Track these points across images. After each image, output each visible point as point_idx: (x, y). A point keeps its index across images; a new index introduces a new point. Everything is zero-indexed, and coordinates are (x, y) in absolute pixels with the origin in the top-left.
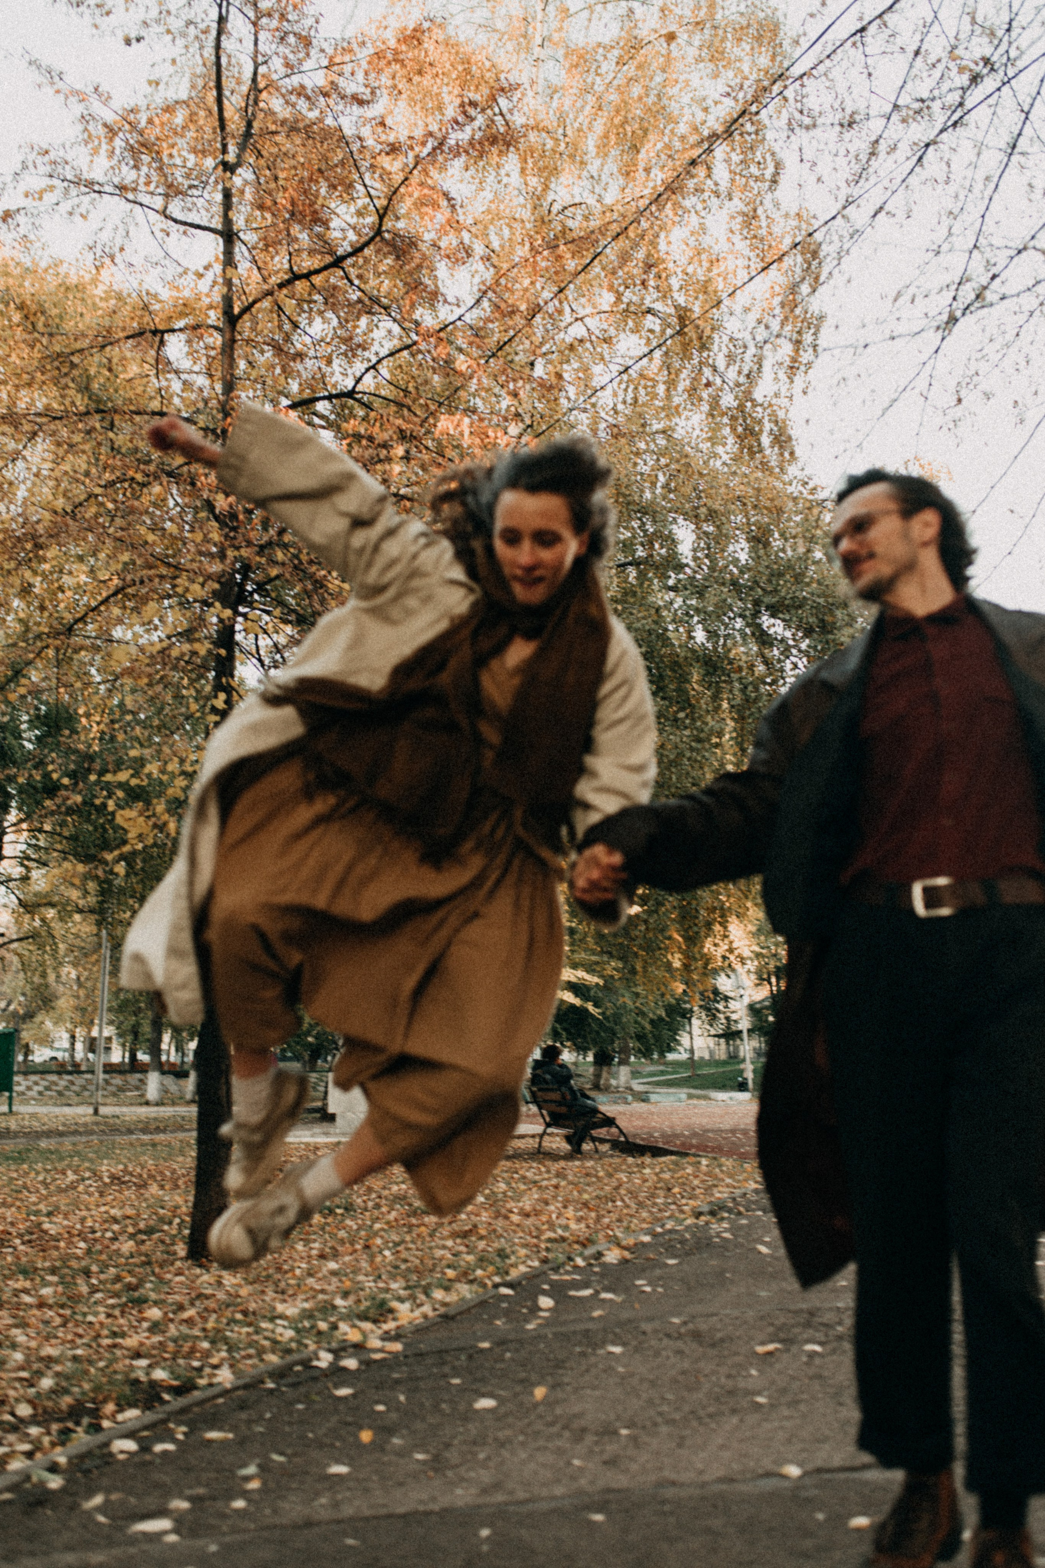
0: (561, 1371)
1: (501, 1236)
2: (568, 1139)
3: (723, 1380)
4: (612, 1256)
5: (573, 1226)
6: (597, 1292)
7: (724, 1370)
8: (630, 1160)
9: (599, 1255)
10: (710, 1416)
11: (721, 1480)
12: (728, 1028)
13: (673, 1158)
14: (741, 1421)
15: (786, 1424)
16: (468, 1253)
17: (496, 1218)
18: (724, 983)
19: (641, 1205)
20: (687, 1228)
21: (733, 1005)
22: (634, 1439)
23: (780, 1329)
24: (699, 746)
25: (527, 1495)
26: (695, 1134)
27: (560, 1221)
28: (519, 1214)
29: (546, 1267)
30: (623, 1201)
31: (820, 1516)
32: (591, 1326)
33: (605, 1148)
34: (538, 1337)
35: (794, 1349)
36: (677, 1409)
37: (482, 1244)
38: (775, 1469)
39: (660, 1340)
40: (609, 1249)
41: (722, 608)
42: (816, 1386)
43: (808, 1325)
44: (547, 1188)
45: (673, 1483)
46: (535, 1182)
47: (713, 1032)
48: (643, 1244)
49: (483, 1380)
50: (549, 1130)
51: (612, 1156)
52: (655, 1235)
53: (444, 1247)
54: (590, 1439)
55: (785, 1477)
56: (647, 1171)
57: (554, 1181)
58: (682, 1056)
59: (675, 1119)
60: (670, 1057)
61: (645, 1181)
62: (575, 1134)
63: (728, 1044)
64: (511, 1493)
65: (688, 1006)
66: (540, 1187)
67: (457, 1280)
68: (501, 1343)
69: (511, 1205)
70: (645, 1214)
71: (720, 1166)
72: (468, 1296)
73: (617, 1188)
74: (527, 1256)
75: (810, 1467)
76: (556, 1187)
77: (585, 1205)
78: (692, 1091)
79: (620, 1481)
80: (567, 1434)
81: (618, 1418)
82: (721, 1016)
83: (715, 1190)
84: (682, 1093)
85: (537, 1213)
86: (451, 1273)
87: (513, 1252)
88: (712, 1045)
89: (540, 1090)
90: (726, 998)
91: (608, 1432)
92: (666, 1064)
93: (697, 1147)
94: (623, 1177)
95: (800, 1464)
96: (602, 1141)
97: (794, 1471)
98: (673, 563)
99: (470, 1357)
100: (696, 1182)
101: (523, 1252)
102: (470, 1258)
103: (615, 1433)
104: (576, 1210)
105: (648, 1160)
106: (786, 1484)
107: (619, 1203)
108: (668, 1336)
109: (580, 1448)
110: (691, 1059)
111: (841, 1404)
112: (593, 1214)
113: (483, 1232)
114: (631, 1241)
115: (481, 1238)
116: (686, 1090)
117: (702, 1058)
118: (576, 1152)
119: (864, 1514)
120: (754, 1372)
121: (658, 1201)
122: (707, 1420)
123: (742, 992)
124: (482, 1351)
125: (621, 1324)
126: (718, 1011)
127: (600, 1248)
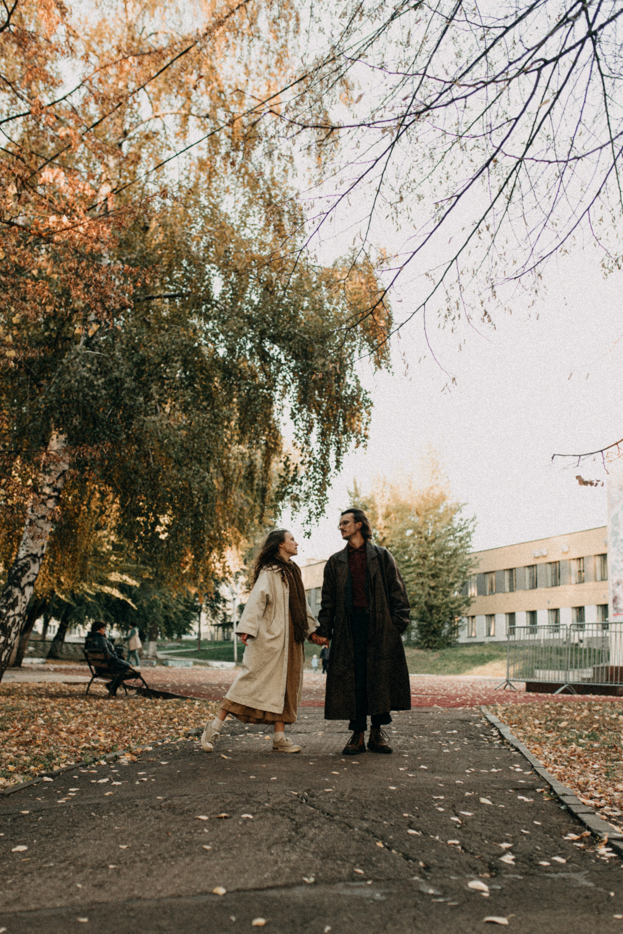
0: (75, 828)
1: (52, 745)
2: (107, 686)
3: (184, 835)
4: (125, 759)
5: (102, 740)
6: (111, 781)
7: (186, 830)
8: (148, 700)
9: (117, 758)
10: (172, 857)
11: (172, 896)
12: (225, 620)
13: (177, 700)
14: (192, 860)
15: (222, 862)
16: (26, 755)
17: (50, 734)
18: (224, 590)
19: (150, 728)
20: (178, 744)
21: (229, 605)
22: (118, 872)
23: (228, 804)
24: (215, 426)
25: (38, 906)
26: (193, 686)
27: (94, 737)
28: (67, 732)
29: (79, 764)
30: (139, 725)
31: (233, 918)
32: (102, 801)
33: (133, 693)
34: (63, 807)
35: (235, 817)
36: (150, 852)
37: (37, 751)
38: (210, 890)
39: (147, 810)
40: (124, 755)
41: (239, 333)
42: (245, 838)
43: (247, 802)
44: (88, 716)
45: (139, 898)
46: (81, 712)
47: (214, 622)
48: (147, 752)
49: (20, 834)
50: (95, 680)
51: (136, 698)
52: (155, 746)
53: (10, 751)
54: (87, 871)
55: (216, 895)
56: (158, 707)
57: (94, 712)
58: (191, 637)
59: (183, 677)
60: (184, 637)
61: (156, 713)
62: (112, 683)
63: (224, 631)
64: (27, 904)
65: (199, 604)
66: (84, 716)
67: (16, 772)
68: (39, 811)
69: (62, 726)
70: (152, 735)
71: (207, 705)
72: (22, 782)
73: (135, 718)
74: (67, 758)
75: (232, 888)
76: (95, 716)
77: (113, 727)
78: (198, 660)
79: (103, 896)
80: (72, 867)
81: (109, 857)
82: (221, 612)
83: (202, 721)
84: (190, 661)
85: (79, 732)
86: (11, 768)
87: (58, 756)
88: (213, 632)
89: (90, 652)
90: (225, 601)
91: (102, 866)
92: (182, 642)
93: (195, 694)
94: (142, 711)
95: (225, 887)
96: (131, 688)
97: (221, 891)
98: (208, 299)
99: (14, 820)
100: (190, 715)
101: (65, 756)
102: (28, 759)
103: (106, 867)
104: (106, 730)
105: (160, 701)
106: (216, 899)
107: (136, 727)
108: (153, 808)
109: (80, 877)
110: (199, 639)
111: (259, 850)
112: (118, 734)
113: (39, 742)
114: (139, 750)
115: (38, 746)
116: (194, 660)
117: (206, 640)
118: (113, 694)
119: (262, 917)
120: (206, 830)
121: (163, 726)
122: (169, 859)
123: (235, 596)
124: (24, 816)
125: (121, 800)
126: (218, 608)
127: (117, 754)
